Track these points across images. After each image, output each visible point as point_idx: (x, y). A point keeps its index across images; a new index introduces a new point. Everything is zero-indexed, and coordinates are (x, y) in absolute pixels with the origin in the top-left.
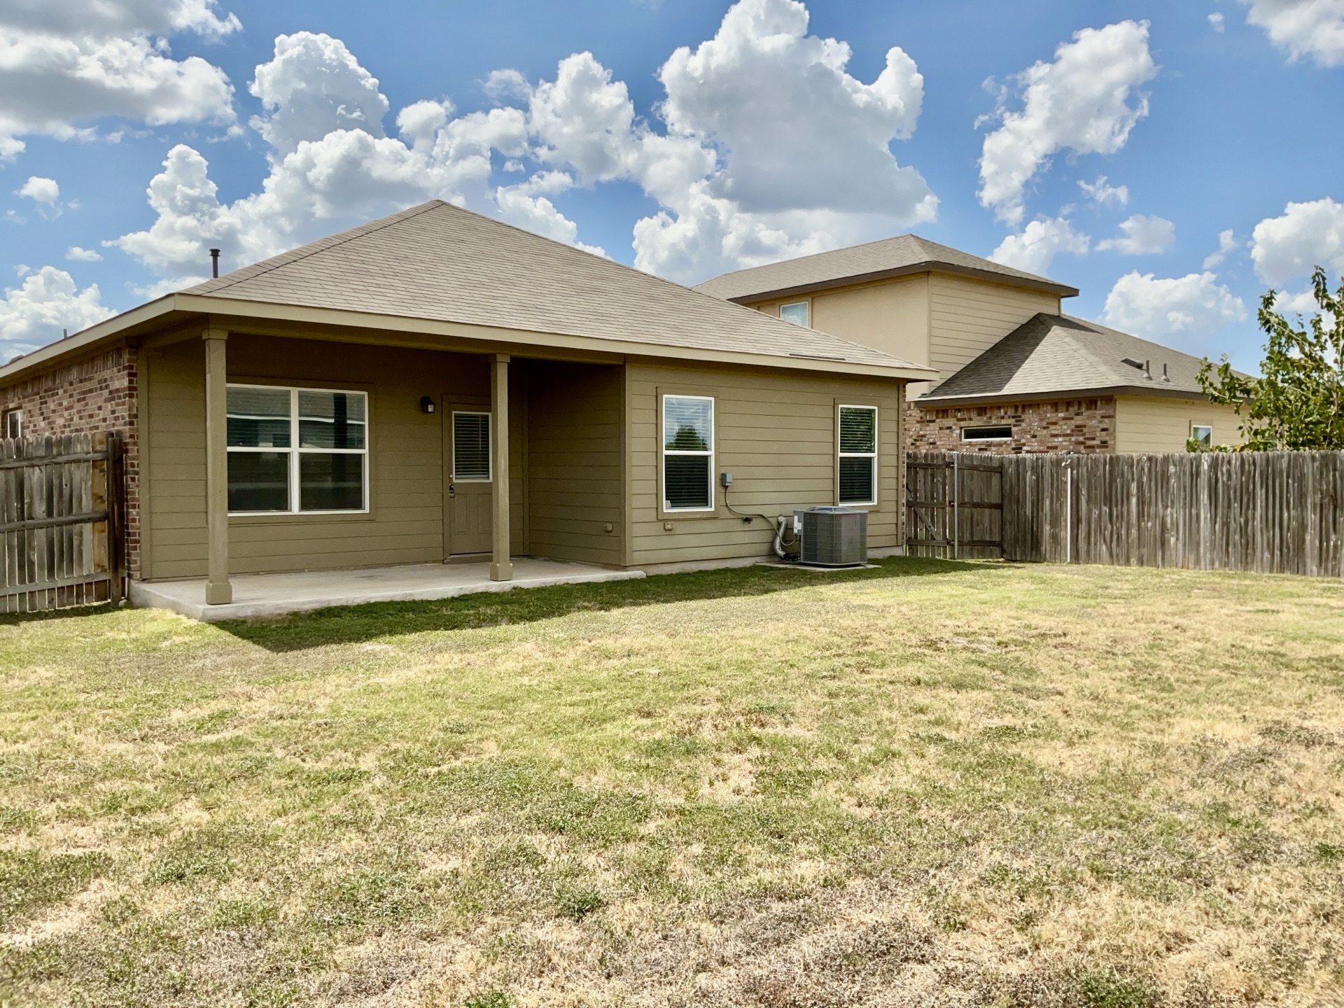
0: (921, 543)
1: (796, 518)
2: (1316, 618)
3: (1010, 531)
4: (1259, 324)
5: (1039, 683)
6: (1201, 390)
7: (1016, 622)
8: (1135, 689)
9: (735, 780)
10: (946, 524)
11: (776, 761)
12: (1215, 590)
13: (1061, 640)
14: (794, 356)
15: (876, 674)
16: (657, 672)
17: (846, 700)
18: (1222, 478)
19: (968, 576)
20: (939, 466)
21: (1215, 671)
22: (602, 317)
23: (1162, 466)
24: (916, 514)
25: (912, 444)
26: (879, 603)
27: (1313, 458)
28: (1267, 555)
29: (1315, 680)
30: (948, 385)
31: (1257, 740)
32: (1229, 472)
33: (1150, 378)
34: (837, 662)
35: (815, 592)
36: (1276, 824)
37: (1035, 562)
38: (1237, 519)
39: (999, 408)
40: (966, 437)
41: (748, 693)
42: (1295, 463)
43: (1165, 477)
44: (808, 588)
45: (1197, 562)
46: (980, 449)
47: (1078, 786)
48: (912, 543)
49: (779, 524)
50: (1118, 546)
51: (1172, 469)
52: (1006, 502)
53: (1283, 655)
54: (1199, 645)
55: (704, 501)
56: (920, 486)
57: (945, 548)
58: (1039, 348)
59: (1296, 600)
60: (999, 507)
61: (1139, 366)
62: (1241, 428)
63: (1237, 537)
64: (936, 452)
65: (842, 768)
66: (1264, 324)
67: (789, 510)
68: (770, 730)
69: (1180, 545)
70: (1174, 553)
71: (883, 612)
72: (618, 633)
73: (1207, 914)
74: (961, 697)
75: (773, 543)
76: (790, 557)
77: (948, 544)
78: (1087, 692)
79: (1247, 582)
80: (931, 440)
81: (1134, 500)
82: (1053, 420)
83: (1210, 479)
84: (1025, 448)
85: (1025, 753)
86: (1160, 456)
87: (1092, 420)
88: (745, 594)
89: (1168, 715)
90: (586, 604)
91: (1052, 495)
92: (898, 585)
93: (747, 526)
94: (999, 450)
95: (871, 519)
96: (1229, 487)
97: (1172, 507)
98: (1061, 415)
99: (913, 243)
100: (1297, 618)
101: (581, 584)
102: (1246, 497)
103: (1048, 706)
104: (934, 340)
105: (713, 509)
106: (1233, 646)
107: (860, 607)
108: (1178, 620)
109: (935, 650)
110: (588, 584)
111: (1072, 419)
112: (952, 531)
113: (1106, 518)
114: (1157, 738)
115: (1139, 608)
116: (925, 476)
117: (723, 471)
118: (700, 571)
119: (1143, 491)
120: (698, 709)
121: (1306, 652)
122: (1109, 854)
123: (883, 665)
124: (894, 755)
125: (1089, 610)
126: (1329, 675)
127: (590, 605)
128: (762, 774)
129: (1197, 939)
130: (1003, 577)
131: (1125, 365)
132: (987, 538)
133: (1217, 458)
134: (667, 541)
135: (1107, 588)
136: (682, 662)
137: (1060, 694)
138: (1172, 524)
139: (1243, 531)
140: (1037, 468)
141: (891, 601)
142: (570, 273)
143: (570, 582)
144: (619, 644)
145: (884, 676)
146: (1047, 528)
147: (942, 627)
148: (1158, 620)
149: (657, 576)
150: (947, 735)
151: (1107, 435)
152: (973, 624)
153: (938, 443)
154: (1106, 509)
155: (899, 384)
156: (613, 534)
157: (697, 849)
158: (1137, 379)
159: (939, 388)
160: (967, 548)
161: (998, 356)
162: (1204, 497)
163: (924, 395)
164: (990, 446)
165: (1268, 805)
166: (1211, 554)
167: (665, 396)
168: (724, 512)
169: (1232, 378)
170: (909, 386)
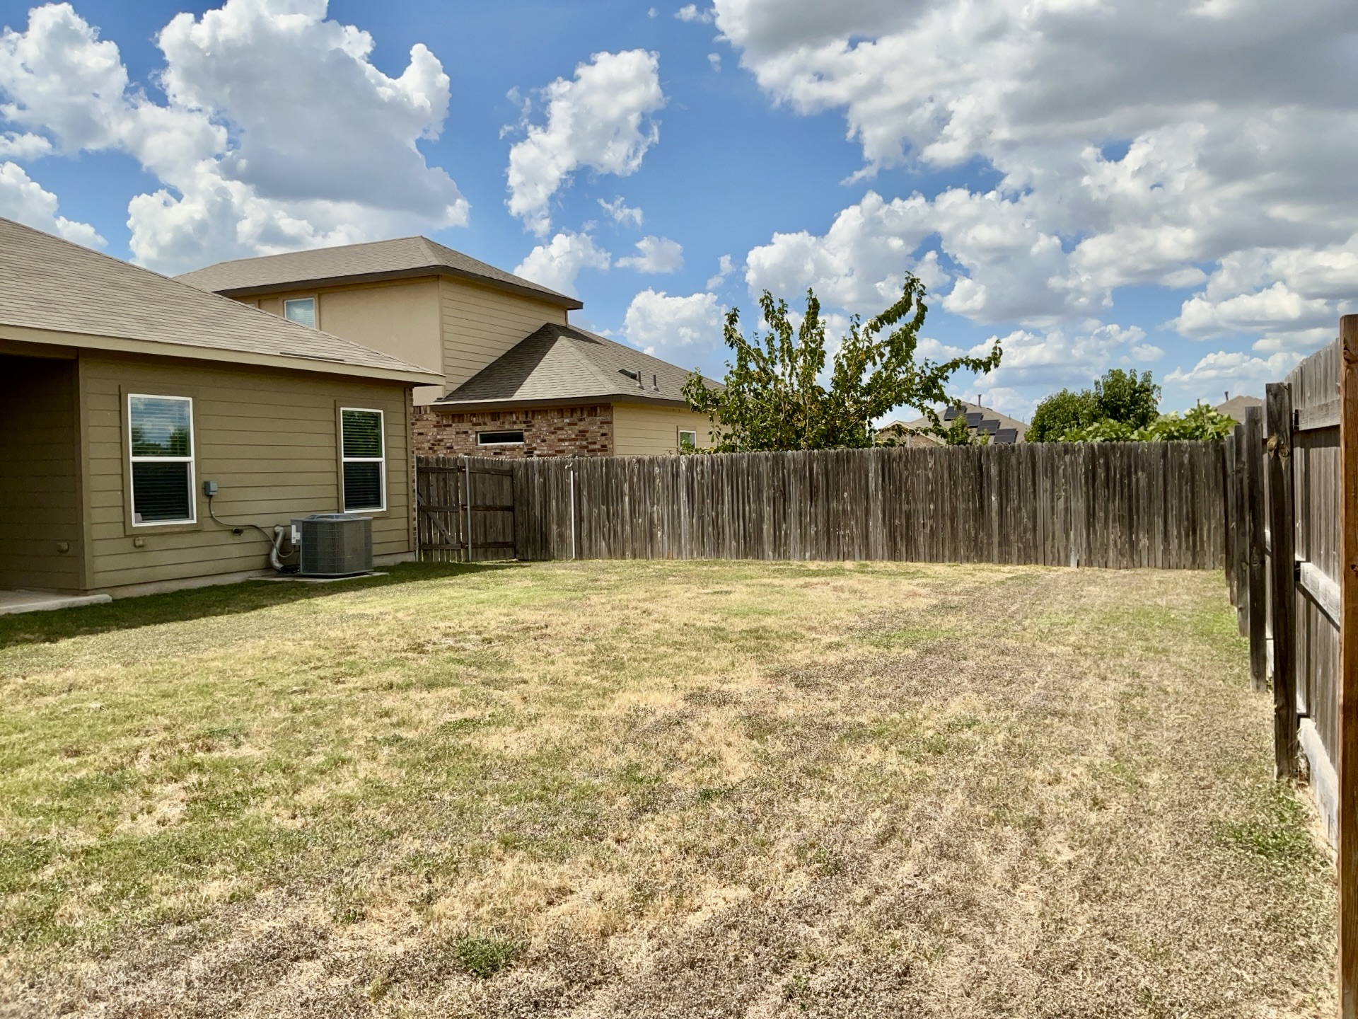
0: (436, 547)
1: (294, 527)
2: (760, 595)
3: (521, 533)
4: (724, 339)
5: (508, 674)
6: (684, 399)
7: (505, 619)
8: (591, 670)
9: (163, 809)
10: (460, 528)
11: (214, 786)
12: (686, 576)
13: (540, 633)
14: (285, 355)
15: (351, 683)
16: (99, 706)
17: (309, 713)
18: (697, 478)
19: (475, 578)
20: (451, 471)
21: (663, 649)
22: (47, 305)
23: (649, 466)
24: (430, 519)
25: (430, 449)
26: (375, 612)
27: (767, 458)
28: (734, 543)
29: (742, 649)
30: (463, 390)
31: (681, 705)
32: (702, 471)
33: (641, 388)
34: (312, 676)
35: (310, 604)
36: (673, 778)
37: (545, 560)
38: (709, 514)
39: (511, 413)
40: (482, 442)
41: (202, 718)
42: (753, 462)
43: (651, 478)
44: (303, 601)
45: (680, 553)
46: (495, 454)
47: (513, 767)
48: (426, 548)
49: (276, 535)
50: (615, 541)
51: (657, 470)
52: (517, 504)
53: (723, 630)
54: (657, 626)
55: (185, 513)
56: (433, 491)
57: (459, 551)
58: (547, 356)
59: (748, 581)
60: (511, 509)
61: (633, 377)
62: (711, 433)
63: (710, 529)
64: (452, 456)
65: (285, 782)
66: (728, 339)
67: (286, 519)
68: (216, 755)
69: (665, 538)
70: (660, 545)
71: (375, 620)
72: (62, 666)
73: (592, 865)
74: (430, 697)
75: (269, 555)
76: (289, 569)
77: (462, 547)
78: (548, 677)
79: (716, 568)
80: (448, 445)
81: (627, 499)
82: (560, 425)
83: (687, 477)
84: (536, 452)
85: (475, 743)
86: (647, 458)
87: (592, 426)
88: (229, 612)
89: (613, 691)
90: (27, 636)
91: (558, 497)
92: (401, 591)
93: (237, 539)
94: (512, 454)
95: (376, 526)
96: (702, 484)
97: (658, 504)
98: (567, 421)
99: (423, 246)
100: (745, 597)
101: (25, 614)
102: (716, 494)
103: (510, 696)
104: (447, 345)
105: (195, 521)
106: (686, 625)
107: (354, 616)
108: (647, 605)
109: (419, 653)
110: (35, 613)
111: (576, 424)
112: (466, 534)
113: (604, 516)
114: (596, 713)
115: (619, 597)
116: (438, 481)
117: (205, 478)
118: (181, 591)
119: (634, 492)
120: (137, 741)
121: (741, 624)
122: (523, 825)
123: (361, 673)
124: (343, 762)
125: (575, 602)
126: (753, 643)
127: (32, 637)
128: (195, 801)
129: (578, 890)
130: (507, 576)
131: (622, 375)
132: (501, 540)
133: (693, 459)
134: (137, 560)
135: (597, 580)
136: (133, 692)
137: (525, 682)
138: (658, 520)
139: (715, 523)
140: (544, 470)
141: (389, 608)
142: (12, 253)
143: (13, 612)
144: (59, 680)
145: (358, 684)
146: (554, 527)
147: (433, 630)
148: (630, 607)
149: (127, 599)
150: (404, 735)
151: (606, 439)
152: (464, 624)
153: (455, 448)
154: (604, 508)
155: (406, 388)
156: (69, 553)
157: (96, 888)
158: (631, 388)
159: (454, 392)
160: (480, 551)
161: (511, 363)
162: (683, 495)
163: (439, 399)
164: (504, 450)
165: (672, 761)
166: (691, 545)
167: (130, 396)
168: (209, 525)
169: (704, 389)
170: (416, 390)
